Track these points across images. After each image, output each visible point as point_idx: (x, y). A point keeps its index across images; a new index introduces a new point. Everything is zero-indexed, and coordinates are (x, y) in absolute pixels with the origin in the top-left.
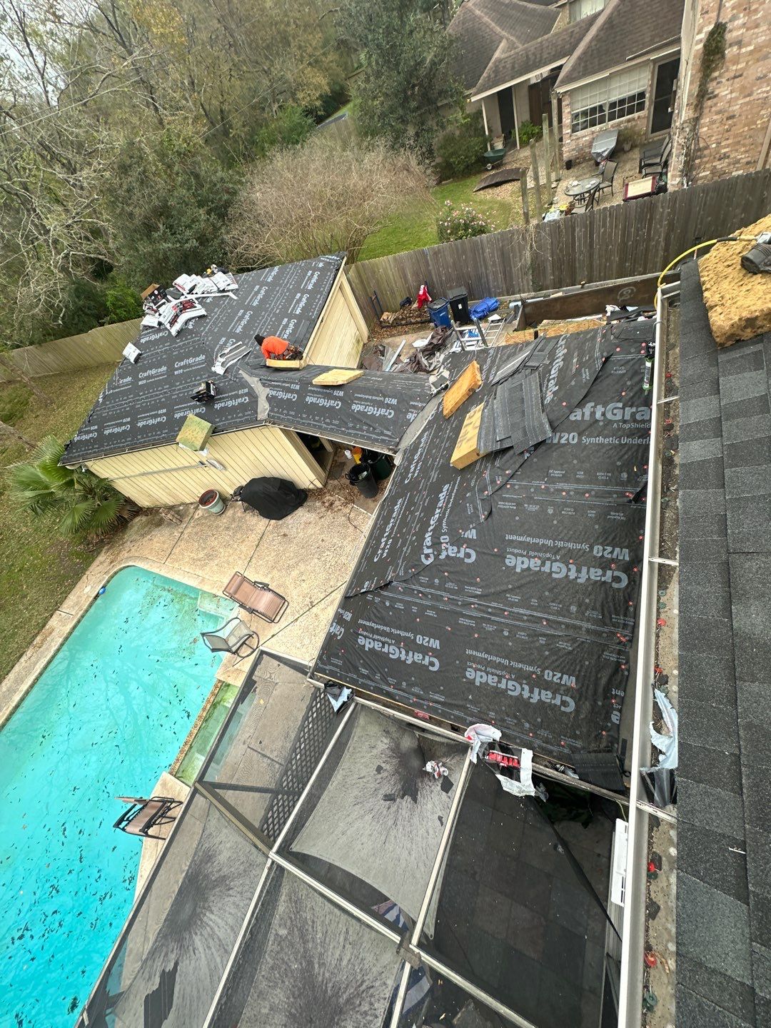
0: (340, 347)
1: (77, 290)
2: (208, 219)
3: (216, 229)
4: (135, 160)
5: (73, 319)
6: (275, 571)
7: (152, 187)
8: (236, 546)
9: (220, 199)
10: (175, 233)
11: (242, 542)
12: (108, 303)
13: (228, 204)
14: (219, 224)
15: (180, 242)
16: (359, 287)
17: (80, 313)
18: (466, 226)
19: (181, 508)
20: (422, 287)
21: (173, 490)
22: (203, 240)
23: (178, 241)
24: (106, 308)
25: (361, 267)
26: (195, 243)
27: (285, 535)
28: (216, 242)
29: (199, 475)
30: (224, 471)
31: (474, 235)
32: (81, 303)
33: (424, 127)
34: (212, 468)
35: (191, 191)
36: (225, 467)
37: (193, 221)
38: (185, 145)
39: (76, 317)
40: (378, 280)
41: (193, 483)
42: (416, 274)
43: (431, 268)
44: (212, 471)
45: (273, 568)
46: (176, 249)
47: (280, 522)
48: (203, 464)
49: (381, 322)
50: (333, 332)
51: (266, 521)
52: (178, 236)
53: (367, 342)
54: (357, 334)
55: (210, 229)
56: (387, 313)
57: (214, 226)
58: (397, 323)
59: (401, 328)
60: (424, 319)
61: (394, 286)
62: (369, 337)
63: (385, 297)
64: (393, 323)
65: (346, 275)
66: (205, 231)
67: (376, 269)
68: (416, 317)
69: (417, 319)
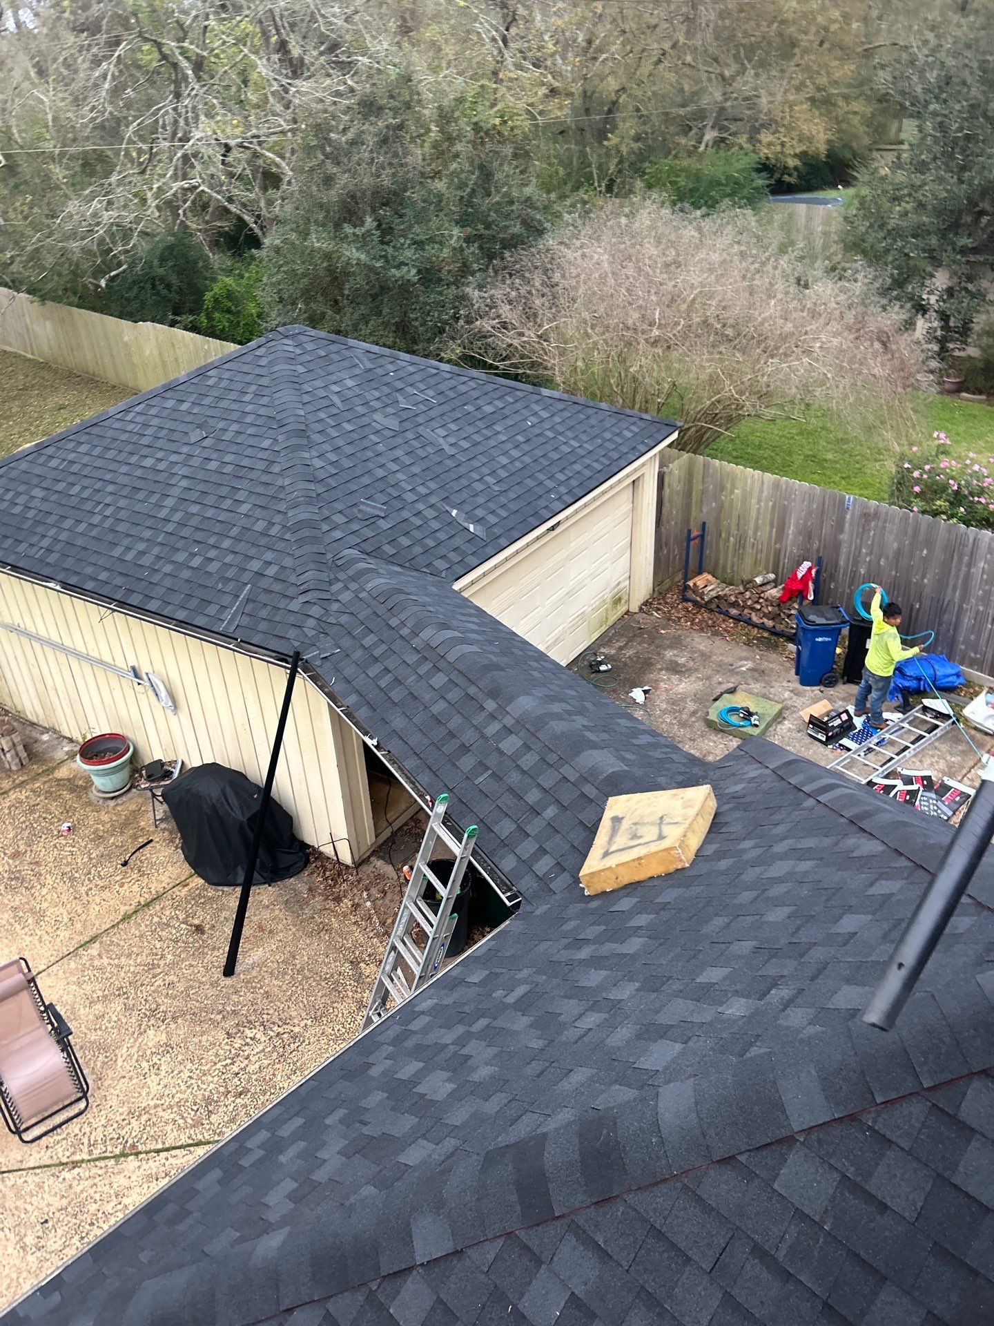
0: (569, 594)
1: (171, 248)
2: (462, 249)
3: (465, 270)
4: (393, 103)
5: (130, 289)
6: (117, 1005)
7: (396, 155)
8: (83, 890)
9: (506, 228)
10: (387, 243)
11: (103, 888)
12: (208, 296)
13: (512, 243)
14: (475, 266)
15: (387, 261)
16: (678, 500)
17: (149, 286)
18: (958, 498)
20: (807, 565)
21: (52, 693)
22: (429, 276)
23: (385, 257)
24: (199, 301)
25: (699, 468)
26: (412, 274)
27: (199, 929)
28: (453, 291)
29: (118, 694)
30: (169, 713)
31: (968, 524)
32: (161, 271)
33: (970, 286)
34: (151, 693)
35: (460, 193)
36: (175, 706)
37: (431, 240)
38: (497, 121)
39: (135, 290)
40: (721, 507)
41: (97, 700)
42: (807, 534)
43: (844, 537)
44: (146, 698)
45: (121, 992)
46: (371, 269)
47: (211, 892)
48: (137, 675)
49: (686, 588)
50: (570, 558)
51: (187, 869)
52: (390, 250)
53: (637, 611)
54: (622, 586)
55: (455, 267)
56: (710, 577)
57: (465, 265)
58: (718, 607)
59: (724, 621)
60: (779, 628)
61: (751, 532)
62: (646, 603)
63: (721, 544)
64: (711, 601)
65: (660, 467)
66: (444, 264)
67: (729, 486)
68: (765, 615)
69: (765, 620)
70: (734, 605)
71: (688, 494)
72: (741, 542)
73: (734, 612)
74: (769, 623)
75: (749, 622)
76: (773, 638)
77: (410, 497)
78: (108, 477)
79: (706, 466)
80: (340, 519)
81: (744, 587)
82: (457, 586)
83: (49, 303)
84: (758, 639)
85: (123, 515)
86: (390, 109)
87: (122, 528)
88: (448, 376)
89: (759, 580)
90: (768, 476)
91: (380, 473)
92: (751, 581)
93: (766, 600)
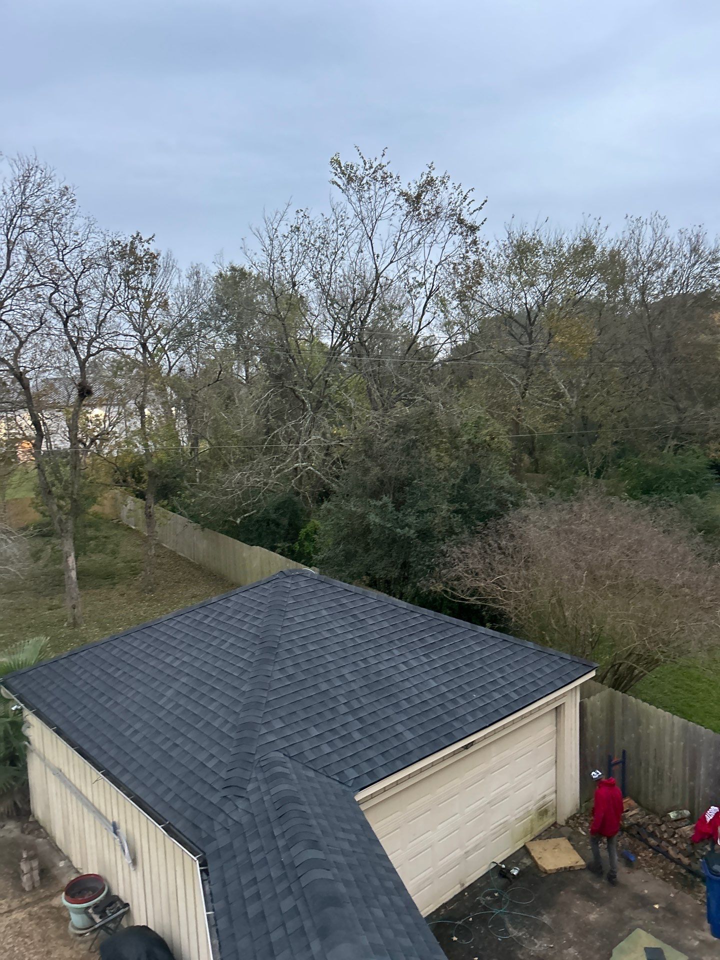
2: (449, 518)
3: (451, 532)
5: (254, 525)
7: (413, 457)
9: (485, 505)
10: (399, 511)
12: (303, 531)
14: (458, 530)
15: (396, 523)
16: (602, 727)
17: (265, 524)
19: (62, 864)
20: (714, 809)
21: (71, 828)
23: (395, 520)
24: (297, 534)
25: (619, 703)
26: (412, 533)
30: (132, 869)
32: (274, 516)
34: (119, 848)
36: (135, 864)
37: (431, 510)
38: (488, 438)
39: (257, 526)
40: (639, 738)
44: (119, 852)
52: (400, 515)
53: (564, 824)
54: (548, 799)
55: (443, 529)
56: (632, 803)
57: (451, 528)
58: (638, 833)
59: (644, 849)
60: (696, 867)
61: (667, 766)
62: (573, 817)
63: (642, 772)
64: (632, 825)
65: (581, 698)
66: (436, 526)
67: (644, 721)
68: (681, 851)
69: (680, 856)
70: (653, 835)
71: (610, 722)
72: (659, 774)
73: (652, 841)
74: (686, 861)
75: (666, 854)
76: (690, 876)
77: (343, 709)
78: (141, 667)
79: (624, 701)
80: (278, 725)
81: (661, 819)
82: (359, 797)
83: (206, 529)
84: (675, 874)
85: (138, 698)
86: (415, 430)
87: (133, 709)
88: (404, 612)
89: (672, 815)
90: (676, 718)
91: (324, 687)
92: (666, 814)
93: (681, 836)
